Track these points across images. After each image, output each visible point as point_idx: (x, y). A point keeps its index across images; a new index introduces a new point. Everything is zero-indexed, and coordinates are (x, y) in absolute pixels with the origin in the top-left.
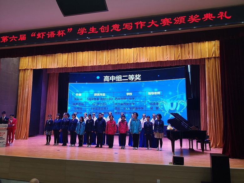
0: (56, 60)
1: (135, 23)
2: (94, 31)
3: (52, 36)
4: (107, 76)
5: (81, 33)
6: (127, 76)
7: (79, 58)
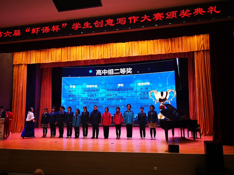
0: (50, 55)
1: (129, 18)
2: (89, 26)
3: (47, 31)
4: (99, 70)
5: (76, 28)
6: (119, 70)
7: (73, 52)
